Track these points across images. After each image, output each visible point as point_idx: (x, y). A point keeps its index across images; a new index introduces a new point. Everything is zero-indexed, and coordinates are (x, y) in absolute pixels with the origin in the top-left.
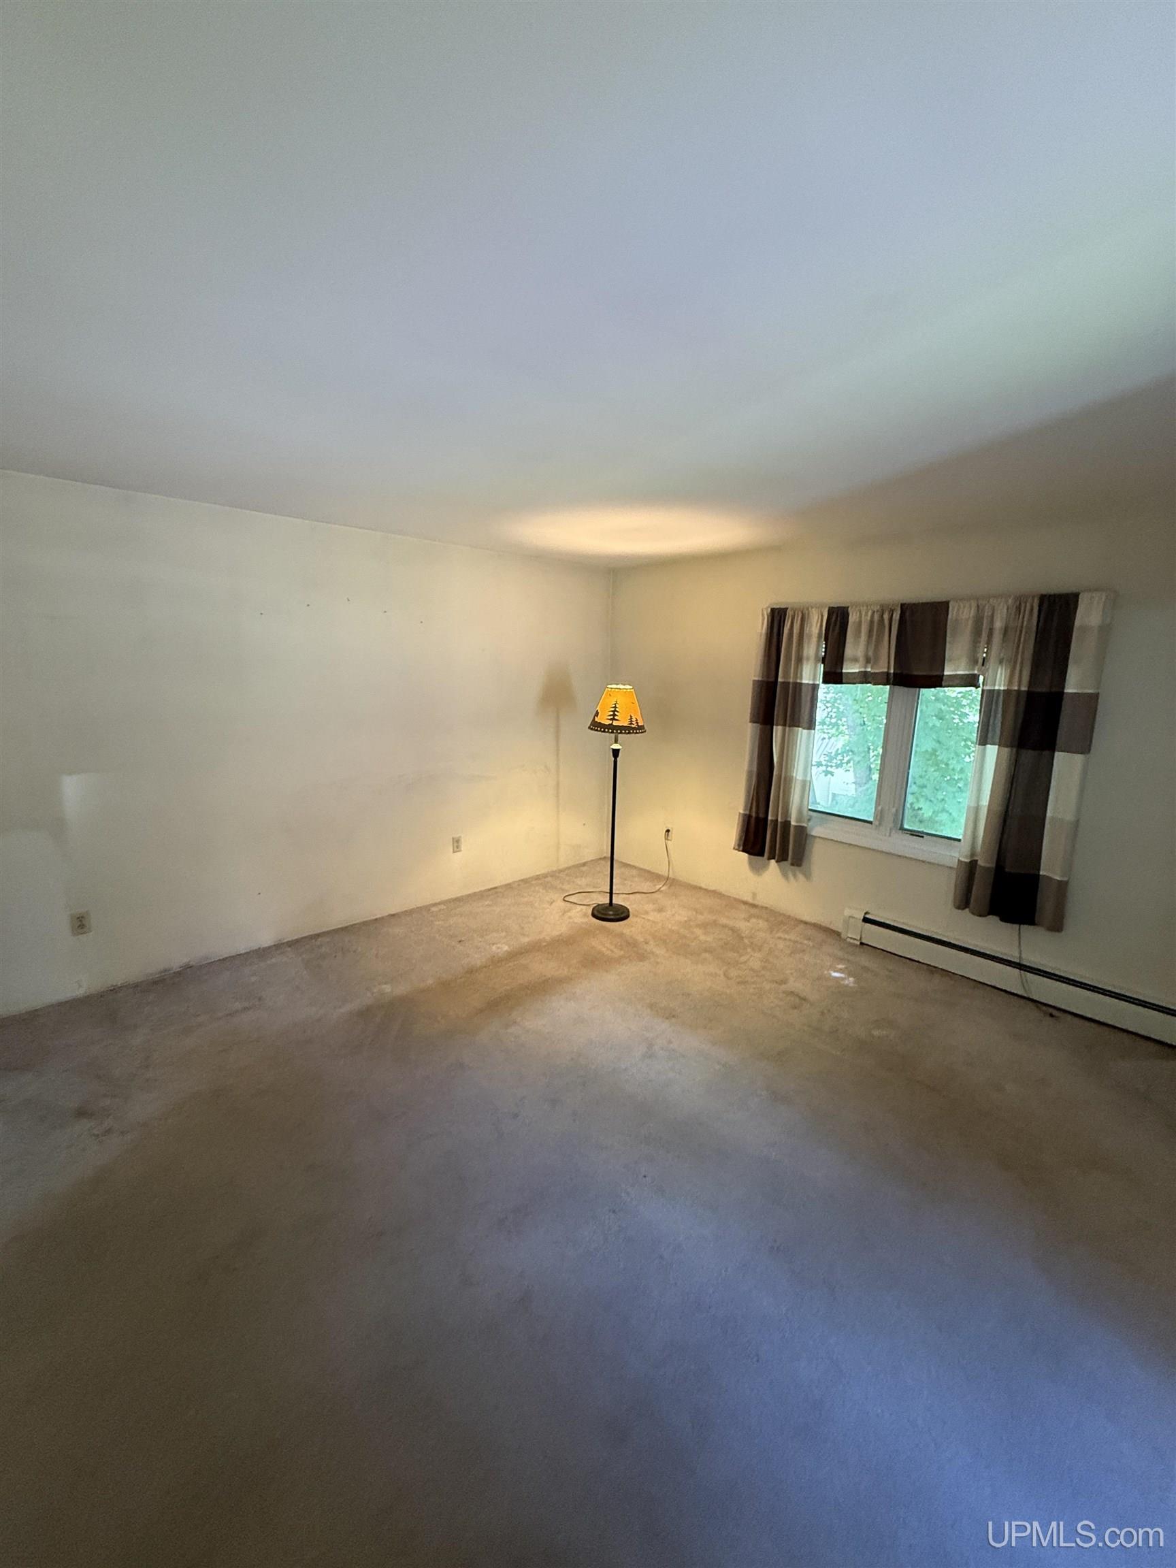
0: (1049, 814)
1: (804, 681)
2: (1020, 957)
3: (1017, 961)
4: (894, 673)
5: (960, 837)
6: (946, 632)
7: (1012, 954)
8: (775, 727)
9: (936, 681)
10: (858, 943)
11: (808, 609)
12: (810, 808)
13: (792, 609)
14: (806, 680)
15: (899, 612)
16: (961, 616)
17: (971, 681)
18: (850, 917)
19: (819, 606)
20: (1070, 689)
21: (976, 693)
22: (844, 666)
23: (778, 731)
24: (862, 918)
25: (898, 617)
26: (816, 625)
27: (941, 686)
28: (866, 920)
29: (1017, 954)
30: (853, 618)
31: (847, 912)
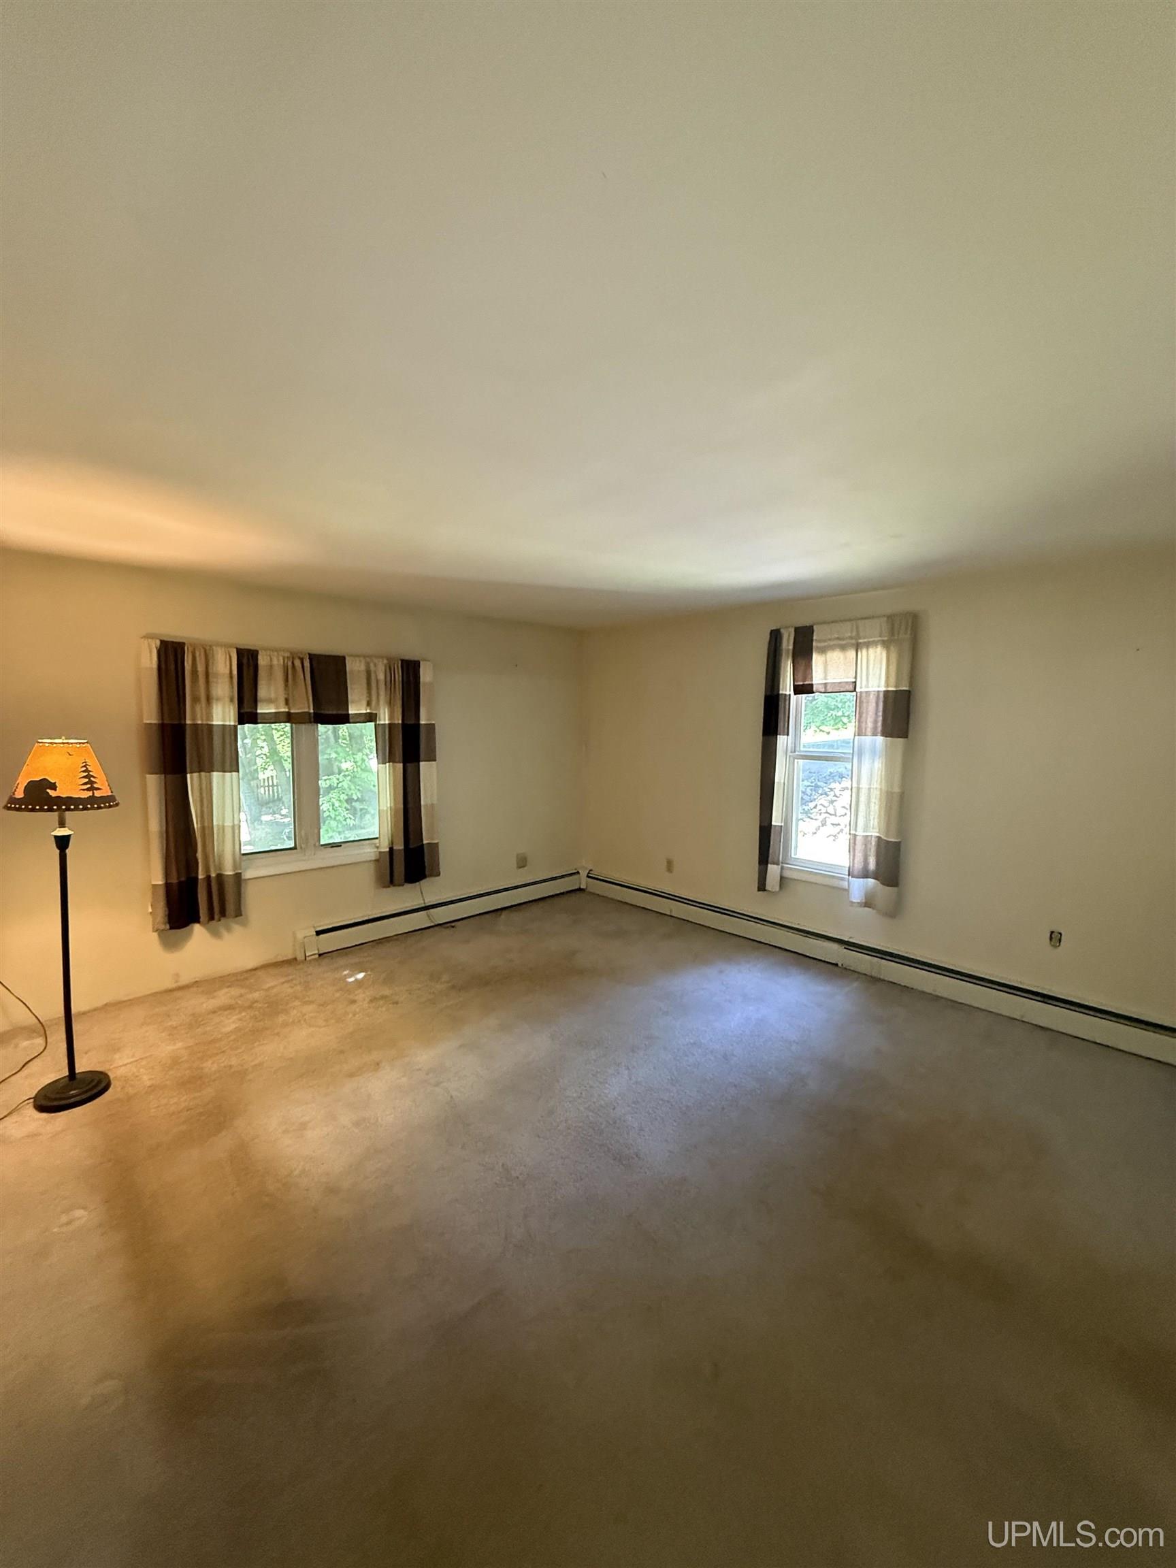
0: (422, 803)
1: (214, 723)
2: (425, 903)
3: (423, 905)
4: (314, 713)
5: (378, 836)
6: (346, 680)
7: (418, 903)
8: (188, 775)
9: (344, 719)
10: (317, 956)
11: (210, 646)
12: (243, 852)
13: (191, 645)
14: (218, 721)
15: (308, 660)
16: (354, 667)
17: (371, 718)
18: (305, 937)
19: (227, 646)
20: (422, 722)
21: (371, 726)
22: (259, 708)
23: (192, 779)
24: (315, 933)
25: (309, 665)
26: (224, 666)
27: (349, 723)
28: (318, 933)
29: (422, 902)
30: (262, 661)
31: (300, 935)
